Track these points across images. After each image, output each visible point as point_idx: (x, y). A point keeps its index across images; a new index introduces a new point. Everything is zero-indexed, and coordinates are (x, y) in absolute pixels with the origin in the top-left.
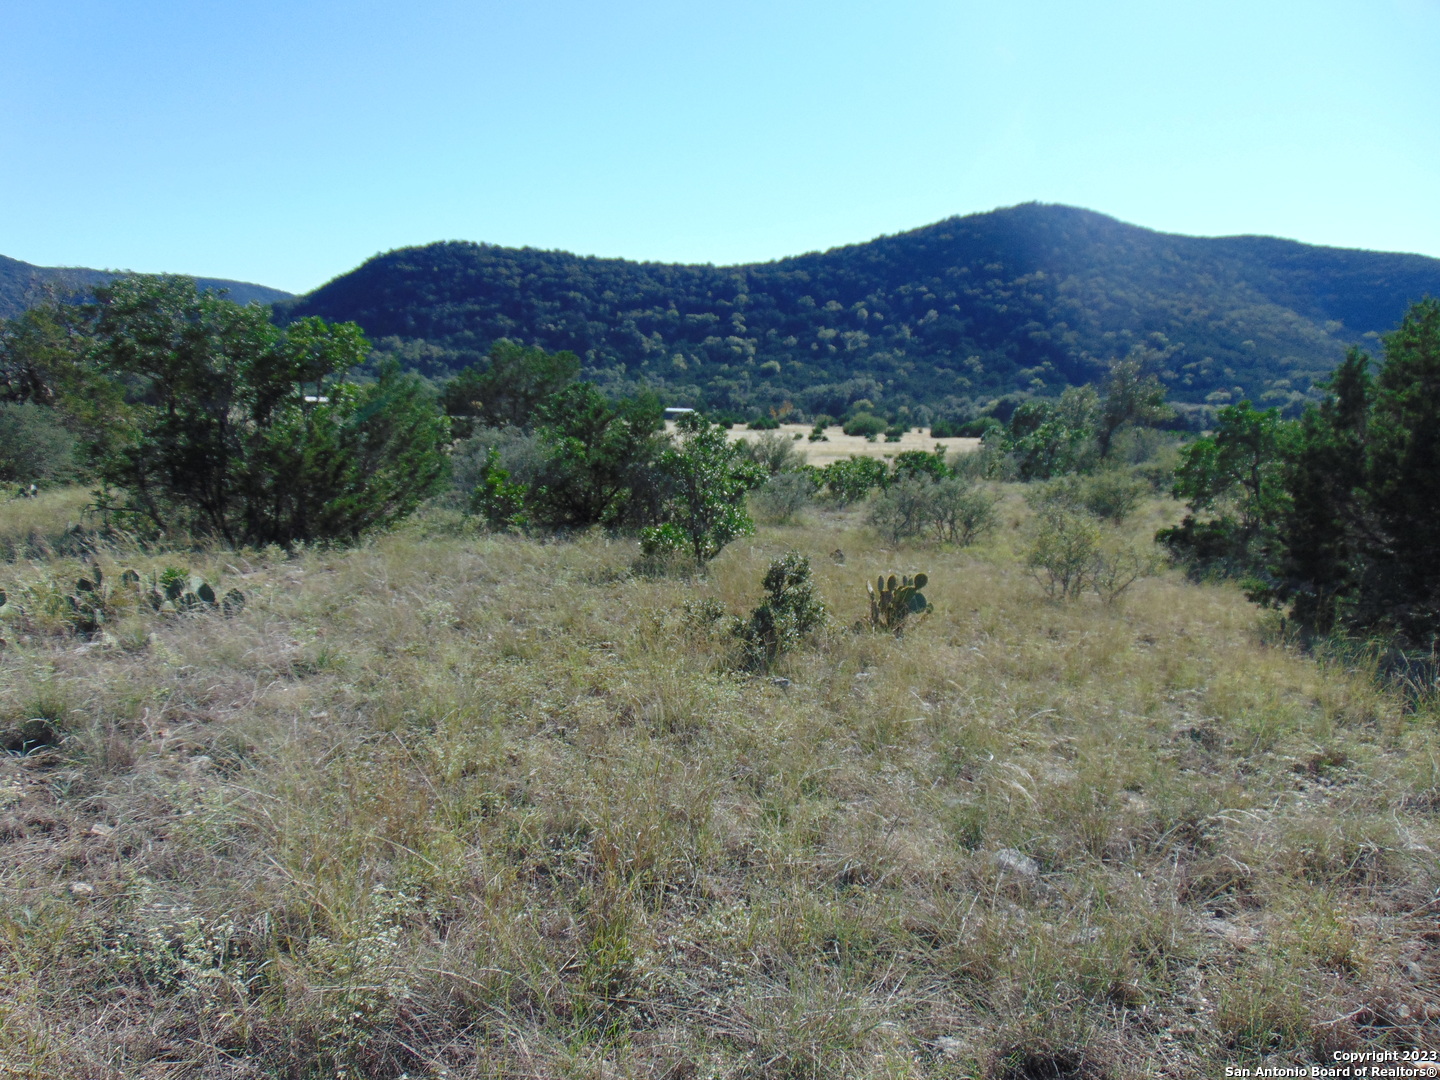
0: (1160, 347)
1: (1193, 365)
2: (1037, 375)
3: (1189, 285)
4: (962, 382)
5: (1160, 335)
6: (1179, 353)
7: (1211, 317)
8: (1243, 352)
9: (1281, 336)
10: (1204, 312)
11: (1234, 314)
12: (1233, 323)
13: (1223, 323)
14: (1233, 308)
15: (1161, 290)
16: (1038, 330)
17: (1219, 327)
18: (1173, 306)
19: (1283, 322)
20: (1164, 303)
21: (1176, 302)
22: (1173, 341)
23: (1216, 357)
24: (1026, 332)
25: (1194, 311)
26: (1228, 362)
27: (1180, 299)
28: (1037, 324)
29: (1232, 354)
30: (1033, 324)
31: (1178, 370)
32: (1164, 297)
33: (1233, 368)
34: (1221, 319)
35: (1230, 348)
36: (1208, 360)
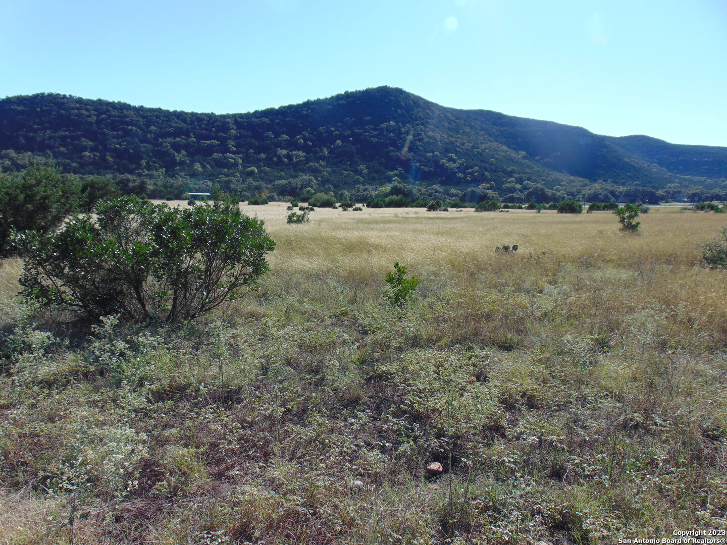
0: (454, 161)
1: (470, 170)
2: (396, 175)
3: (461, 131)
4: (358, 179)
5: (454, 156)
6: (461, 164)
7: (474, 147)
8: (491, 164)
9: (505, 157)
10: (470, 145)
11: (483, 146)
12: (484, 150)
13: (479, 150)
14: (482, 144)
15: (450, 133)
16: (393, 151)
17: (478, 152)
18: (456, 141)
19: (503, 151)
20: (452, 139)
21: (458, 139)
22: (460, 158)
23: (480, 167)
24: (388, 152)
25: (467, 144)
26: (486, 169)
27: (459, 138)
28: (393, 148)
29: (487, 166)
30: (391, 148)
31: (464, 173)
32: (452, 137)
33: (488, 172)
34: (478, 148)
35: (485, 162)
36: (477, 168)
